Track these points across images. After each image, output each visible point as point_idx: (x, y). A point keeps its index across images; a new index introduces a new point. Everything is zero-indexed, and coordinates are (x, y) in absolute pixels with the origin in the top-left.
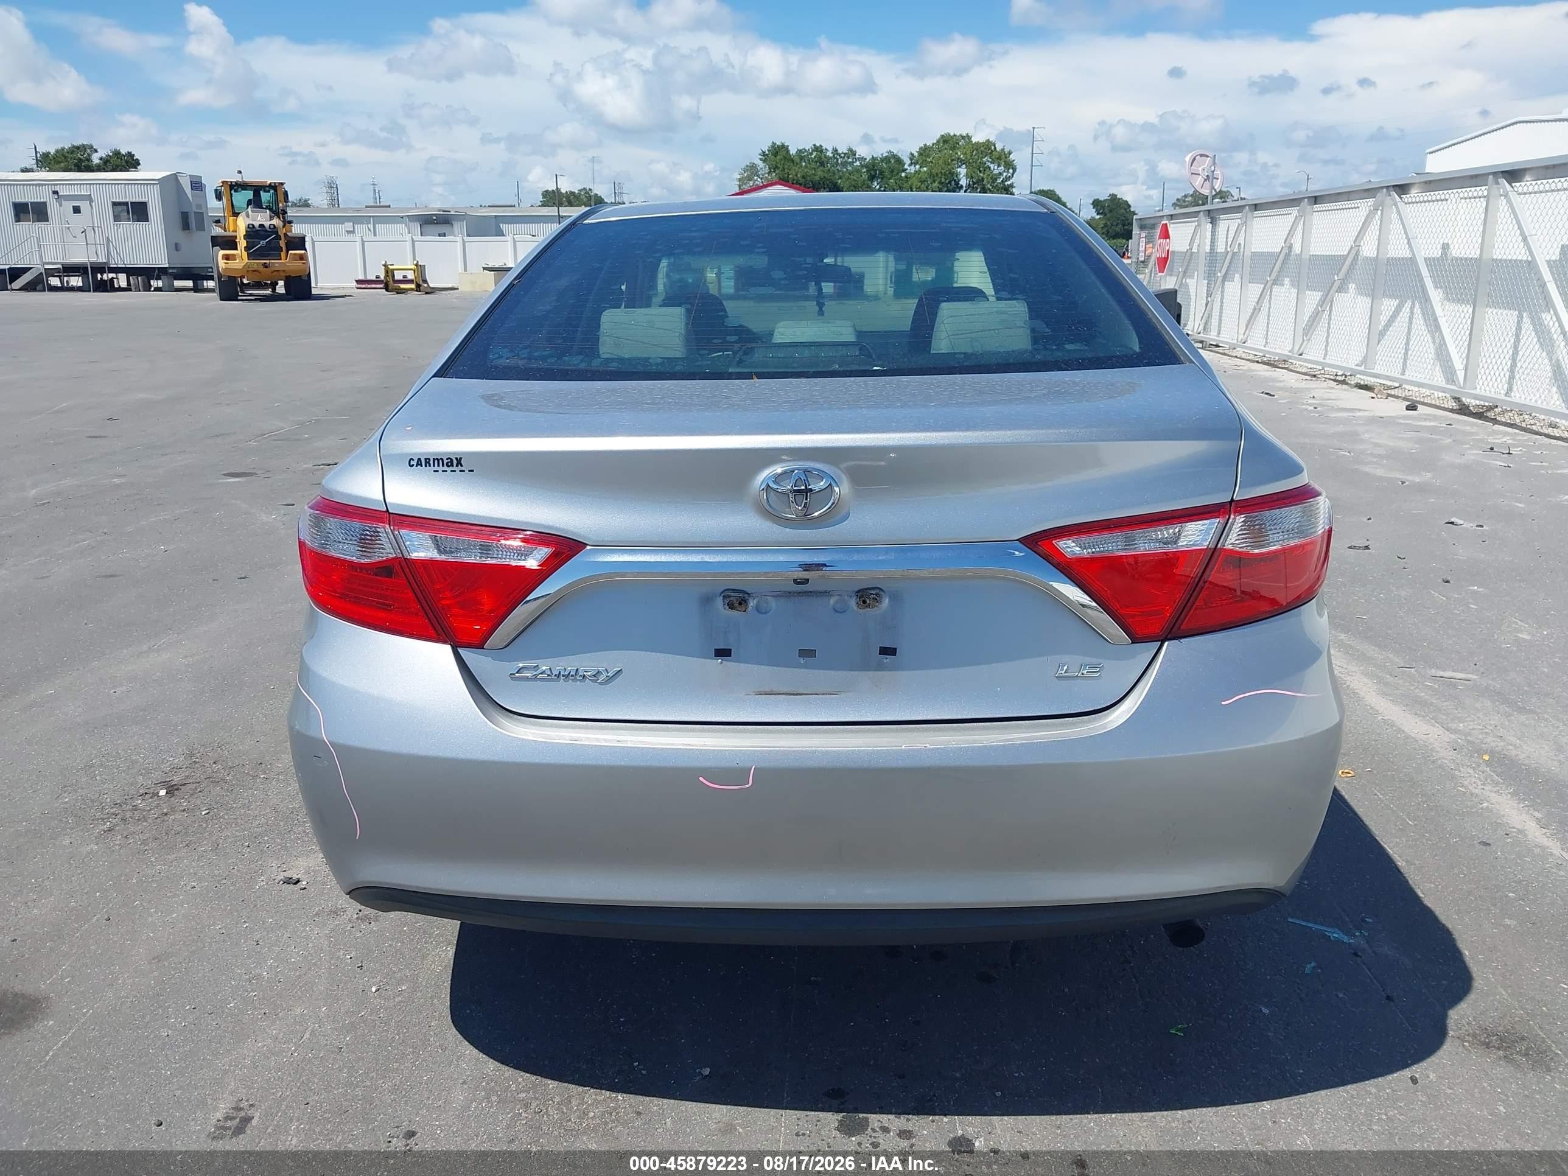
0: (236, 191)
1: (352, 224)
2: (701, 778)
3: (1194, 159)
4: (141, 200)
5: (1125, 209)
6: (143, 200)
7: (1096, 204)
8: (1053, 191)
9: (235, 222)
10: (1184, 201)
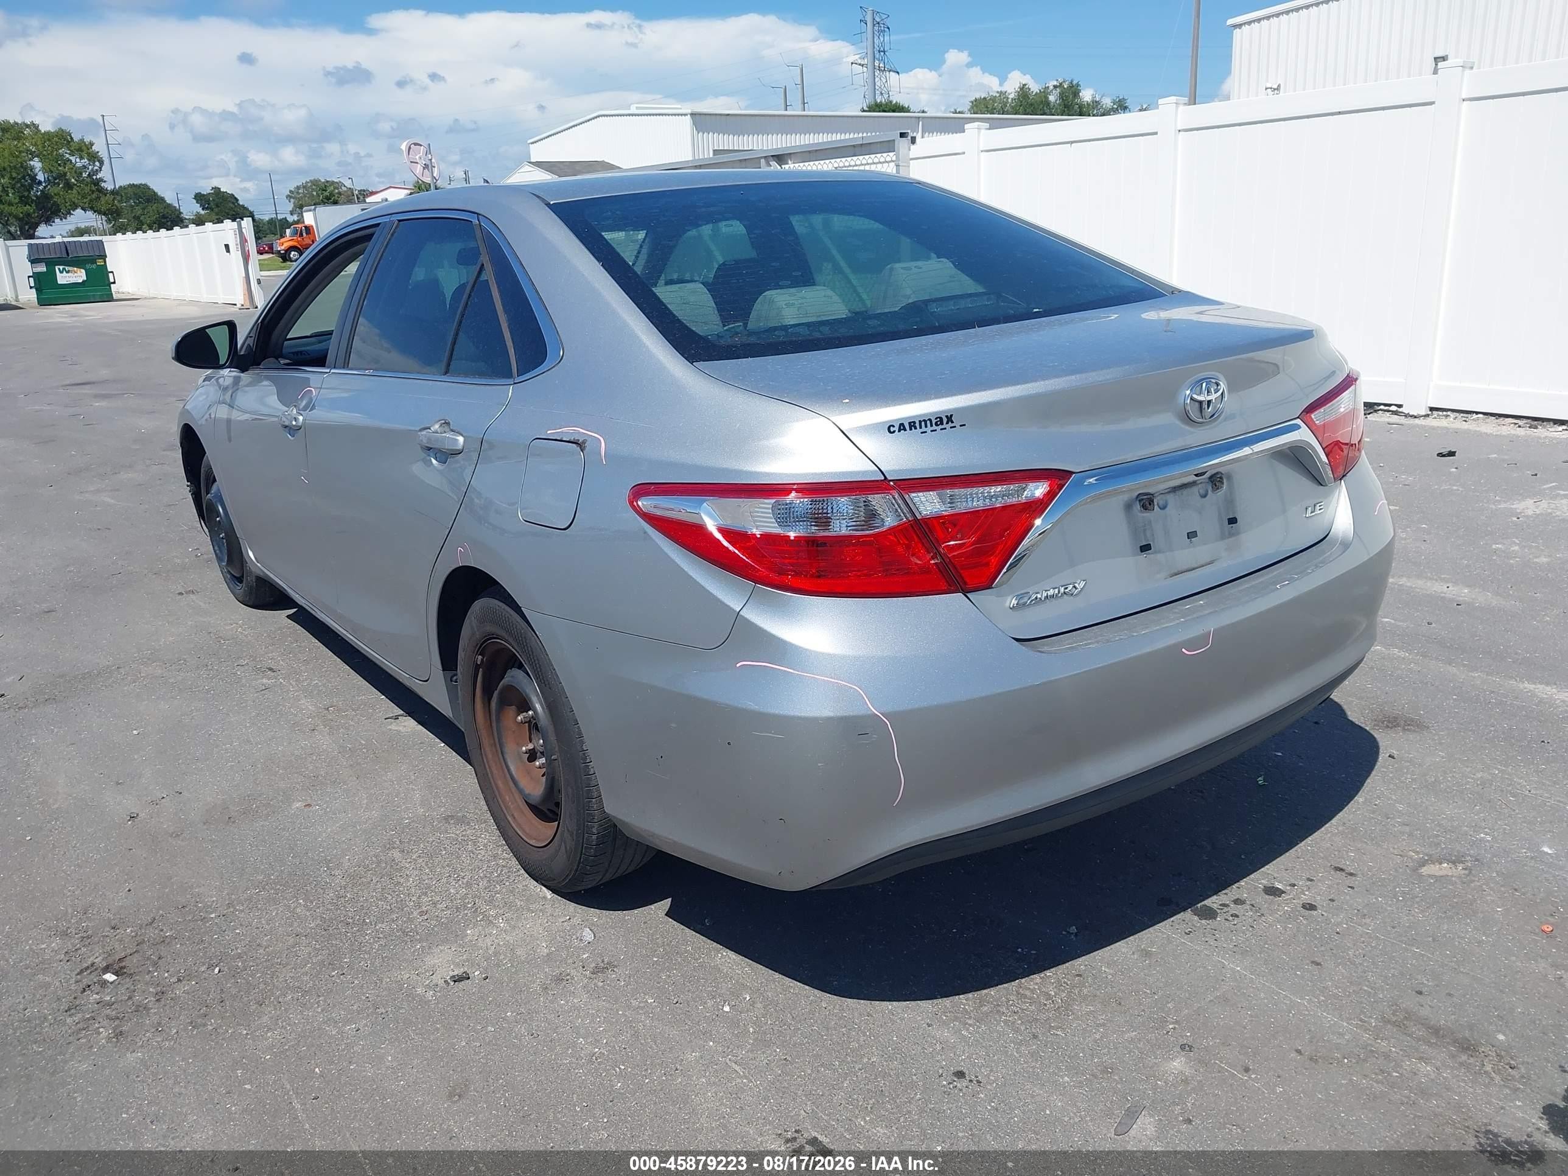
3: (410, 148)
5: (233, 203)
7: (199, 198)
8: (145, 185)
10: (298, 193)
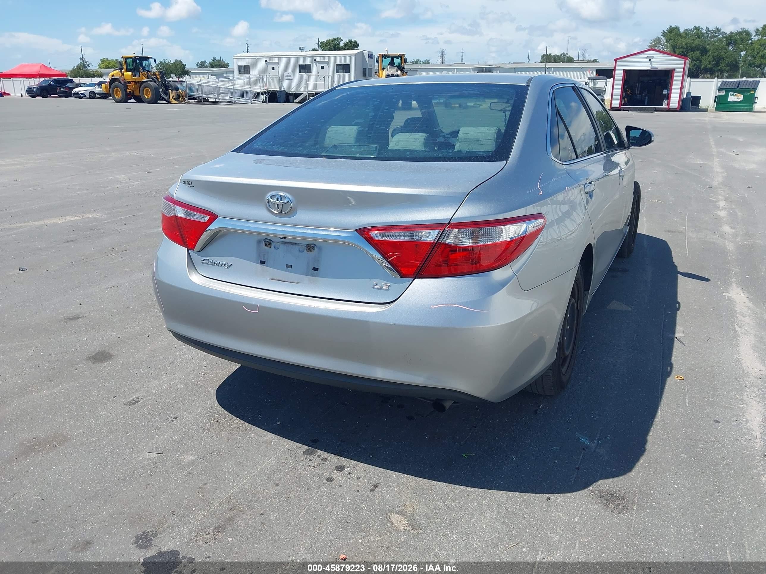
0: (385, 58)
1: (446, 72)
2: (243, 306)
4: (347, 63)
6: (349, 63)
9: (382, 72)
